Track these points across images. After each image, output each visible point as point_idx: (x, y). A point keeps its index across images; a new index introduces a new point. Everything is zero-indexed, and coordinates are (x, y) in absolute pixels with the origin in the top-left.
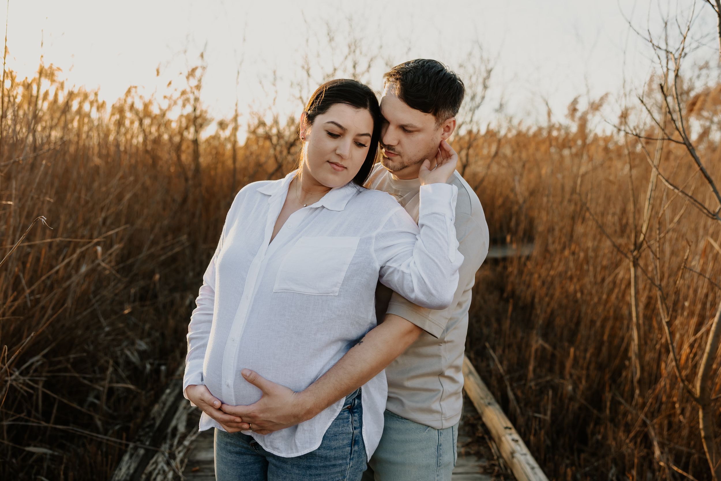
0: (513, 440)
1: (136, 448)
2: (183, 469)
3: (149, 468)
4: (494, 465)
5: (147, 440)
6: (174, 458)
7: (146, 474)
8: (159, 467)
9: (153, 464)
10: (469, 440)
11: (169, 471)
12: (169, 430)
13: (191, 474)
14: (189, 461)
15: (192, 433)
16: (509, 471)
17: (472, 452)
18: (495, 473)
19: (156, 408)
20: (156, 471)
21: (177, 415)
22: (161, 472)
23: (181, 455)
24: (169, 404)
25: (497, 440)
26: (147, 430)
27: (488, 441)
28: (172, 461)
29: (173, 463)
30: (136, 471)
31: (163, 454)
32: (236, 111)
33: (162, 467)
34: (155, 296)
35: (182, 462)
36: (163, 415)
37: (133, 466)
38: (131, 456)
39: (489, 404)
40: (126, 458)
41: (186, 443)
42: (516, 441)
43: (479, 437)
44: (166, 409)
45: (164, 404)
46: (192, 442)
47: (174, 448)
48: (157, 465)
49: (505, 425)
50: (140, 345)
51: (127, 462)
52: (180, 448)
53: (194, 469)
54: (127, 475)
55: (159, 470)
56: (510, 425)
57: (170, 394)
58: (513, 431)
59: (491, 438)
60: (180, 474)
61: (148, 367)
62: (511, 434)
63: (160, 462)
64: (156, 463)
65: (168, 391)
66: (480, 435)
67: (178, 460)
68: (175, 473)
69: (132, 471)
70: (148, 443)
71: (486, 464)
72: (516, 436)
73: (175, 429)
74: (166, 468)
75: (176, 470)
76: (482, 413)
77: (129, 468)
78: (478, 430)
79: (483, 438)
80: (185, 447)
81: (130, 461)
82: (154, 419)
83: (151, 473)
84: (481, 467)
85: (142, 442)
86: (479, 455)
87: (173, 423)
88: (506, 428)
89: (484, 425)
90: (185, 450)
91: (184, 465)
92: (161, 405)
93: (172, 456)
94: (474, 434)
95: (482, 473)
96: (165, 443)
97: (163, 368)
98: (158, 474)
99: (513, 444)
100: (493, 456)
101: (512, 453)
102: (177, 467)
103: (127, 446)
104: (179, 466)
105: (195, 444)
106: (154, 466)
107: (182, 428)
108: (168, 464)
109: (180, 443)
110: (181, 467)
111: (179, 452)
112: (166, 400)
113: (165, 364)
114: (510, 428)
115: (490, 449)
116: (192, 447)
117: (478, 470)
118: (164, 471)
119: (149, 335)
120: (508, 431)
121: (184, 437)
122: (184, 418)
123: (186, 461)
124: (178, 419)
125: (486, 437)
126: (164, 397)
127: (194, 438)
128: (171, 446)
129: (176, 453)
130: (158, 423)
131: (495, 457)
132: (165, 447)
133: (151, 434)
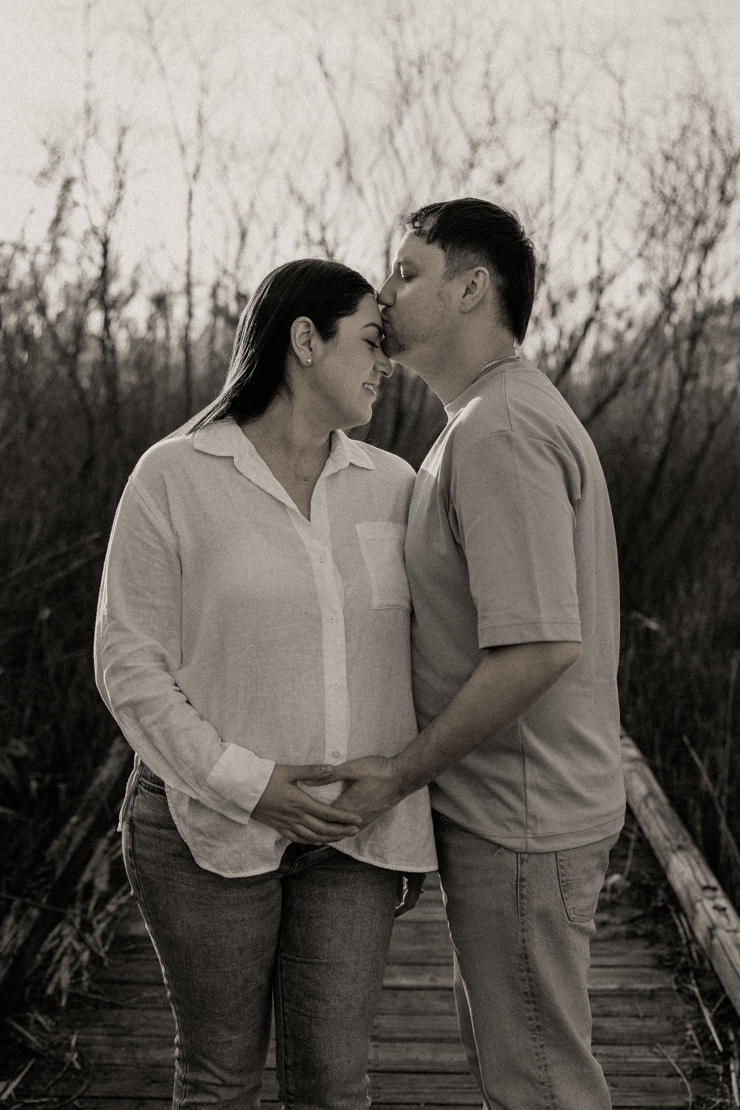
0: (715, 908)
1: (24, 907)
2: (107, 948)
3: (48, 945)
4: (680, 954)
5: (42, 897)
6: (92, 931)
7: (43, 954)
8: (65, 943)
9: (54, 939)
10: (638, 913)
11: (83, 951)
12: (80, 887)
13: (123, 956)
14: (117, 936)
15: (120, 893)
16: (707, 963)
17: (640, 932)
18: (679, 967)
19: (56, 844)
20: (61, 950)
21: (93, 862)
22: (69, 951)
23: (103, 925)
24: (77, 839)
25: (688, 910)
26: (42, 880)
27: (673, 914)
28: (87, 935)
29: (90, 939)
30: (27, 942)
31: (71, 923)
32: (188, 275)
33: (70, 944)
34: (39, 657)
35: (104, 936)
36: (68, 858)
37: (22, 934)
38: (17, 920)
39: (680, 847)
40: (10, 921)
41: (111, 908)
42: (722, 910)
43: (656, 908)
44: (71, 849)
45: (69, 839)
46: (120, 907)
47: (90, 914)
48: (61, 941)
49: (704, 883)
50: (17, 748)
51: (11, 928)
52: (100, 916)
53: (125, 949)
54: (14, 946)
55: (66, 949)
56: (713, 882)
57: (77, 824)
58: (720, 893)
59: (680, 910)
60: (102, 954)
61: (34, 785)
62: (713, 898)
63: (67, 936)
64: (60, 936)
65: (74, 819)
66: (660, 904)
67: (98, 933)
68: (92, 953)
69: (20, 942)
70: (44, 900)
71: (664, 951)
72: (723, 902)
73: (90, 886)
74: (77, 946)
75: (96, 950)
76: (667, 865)
77: (15, 936)
78: (656, 896)
79: (665, 909)
80: (108, 914)
81: (16, 926)
82: (53, 863)
83: (51, 953)
84: (653, 956)
85: (34, 898)
86: (653, 938)
87: (86, 876)
88: (705, 888)
89: (669, 888)
90: (109, 919)
91: (109, 942)
92: (64, 841)
93: (87, 927)
94: (648, 903)
95: (653, 967)
96: (73, 907)
97: (62, 787)
98: (64, 954)
99: (714, 915)
100: (681, 940)
101: (712, 930)
102: (96, 945)
103: (10, 902)
104: (100, 944)
105: (126, 911)
106: (57, 941)
107: (101, 884)
108: (80, 939)
109: (100, 906)
110: (104, 946)
111: (99, 922)
112: (73, 833)
113: (64, 781)
114: (714, 889)
115: (675, 928)
116: (121, 915)
117: (648, 961)
118: (74, 951)
119: (31, 731)
120: (709, 893)
121: (105, 899)
122: (105, 868)
123: (112, 935)
124: (95, 870)
125: (672, 908)
126: (67, 829)
127: (123, 900)
128: (85, 911)
129: (94, 923)
130: (60, 870)
131: (684, 942)
132: (74, 914)
133: (49, 886)
